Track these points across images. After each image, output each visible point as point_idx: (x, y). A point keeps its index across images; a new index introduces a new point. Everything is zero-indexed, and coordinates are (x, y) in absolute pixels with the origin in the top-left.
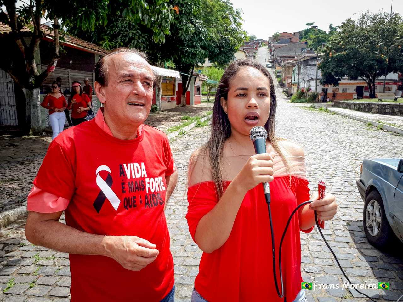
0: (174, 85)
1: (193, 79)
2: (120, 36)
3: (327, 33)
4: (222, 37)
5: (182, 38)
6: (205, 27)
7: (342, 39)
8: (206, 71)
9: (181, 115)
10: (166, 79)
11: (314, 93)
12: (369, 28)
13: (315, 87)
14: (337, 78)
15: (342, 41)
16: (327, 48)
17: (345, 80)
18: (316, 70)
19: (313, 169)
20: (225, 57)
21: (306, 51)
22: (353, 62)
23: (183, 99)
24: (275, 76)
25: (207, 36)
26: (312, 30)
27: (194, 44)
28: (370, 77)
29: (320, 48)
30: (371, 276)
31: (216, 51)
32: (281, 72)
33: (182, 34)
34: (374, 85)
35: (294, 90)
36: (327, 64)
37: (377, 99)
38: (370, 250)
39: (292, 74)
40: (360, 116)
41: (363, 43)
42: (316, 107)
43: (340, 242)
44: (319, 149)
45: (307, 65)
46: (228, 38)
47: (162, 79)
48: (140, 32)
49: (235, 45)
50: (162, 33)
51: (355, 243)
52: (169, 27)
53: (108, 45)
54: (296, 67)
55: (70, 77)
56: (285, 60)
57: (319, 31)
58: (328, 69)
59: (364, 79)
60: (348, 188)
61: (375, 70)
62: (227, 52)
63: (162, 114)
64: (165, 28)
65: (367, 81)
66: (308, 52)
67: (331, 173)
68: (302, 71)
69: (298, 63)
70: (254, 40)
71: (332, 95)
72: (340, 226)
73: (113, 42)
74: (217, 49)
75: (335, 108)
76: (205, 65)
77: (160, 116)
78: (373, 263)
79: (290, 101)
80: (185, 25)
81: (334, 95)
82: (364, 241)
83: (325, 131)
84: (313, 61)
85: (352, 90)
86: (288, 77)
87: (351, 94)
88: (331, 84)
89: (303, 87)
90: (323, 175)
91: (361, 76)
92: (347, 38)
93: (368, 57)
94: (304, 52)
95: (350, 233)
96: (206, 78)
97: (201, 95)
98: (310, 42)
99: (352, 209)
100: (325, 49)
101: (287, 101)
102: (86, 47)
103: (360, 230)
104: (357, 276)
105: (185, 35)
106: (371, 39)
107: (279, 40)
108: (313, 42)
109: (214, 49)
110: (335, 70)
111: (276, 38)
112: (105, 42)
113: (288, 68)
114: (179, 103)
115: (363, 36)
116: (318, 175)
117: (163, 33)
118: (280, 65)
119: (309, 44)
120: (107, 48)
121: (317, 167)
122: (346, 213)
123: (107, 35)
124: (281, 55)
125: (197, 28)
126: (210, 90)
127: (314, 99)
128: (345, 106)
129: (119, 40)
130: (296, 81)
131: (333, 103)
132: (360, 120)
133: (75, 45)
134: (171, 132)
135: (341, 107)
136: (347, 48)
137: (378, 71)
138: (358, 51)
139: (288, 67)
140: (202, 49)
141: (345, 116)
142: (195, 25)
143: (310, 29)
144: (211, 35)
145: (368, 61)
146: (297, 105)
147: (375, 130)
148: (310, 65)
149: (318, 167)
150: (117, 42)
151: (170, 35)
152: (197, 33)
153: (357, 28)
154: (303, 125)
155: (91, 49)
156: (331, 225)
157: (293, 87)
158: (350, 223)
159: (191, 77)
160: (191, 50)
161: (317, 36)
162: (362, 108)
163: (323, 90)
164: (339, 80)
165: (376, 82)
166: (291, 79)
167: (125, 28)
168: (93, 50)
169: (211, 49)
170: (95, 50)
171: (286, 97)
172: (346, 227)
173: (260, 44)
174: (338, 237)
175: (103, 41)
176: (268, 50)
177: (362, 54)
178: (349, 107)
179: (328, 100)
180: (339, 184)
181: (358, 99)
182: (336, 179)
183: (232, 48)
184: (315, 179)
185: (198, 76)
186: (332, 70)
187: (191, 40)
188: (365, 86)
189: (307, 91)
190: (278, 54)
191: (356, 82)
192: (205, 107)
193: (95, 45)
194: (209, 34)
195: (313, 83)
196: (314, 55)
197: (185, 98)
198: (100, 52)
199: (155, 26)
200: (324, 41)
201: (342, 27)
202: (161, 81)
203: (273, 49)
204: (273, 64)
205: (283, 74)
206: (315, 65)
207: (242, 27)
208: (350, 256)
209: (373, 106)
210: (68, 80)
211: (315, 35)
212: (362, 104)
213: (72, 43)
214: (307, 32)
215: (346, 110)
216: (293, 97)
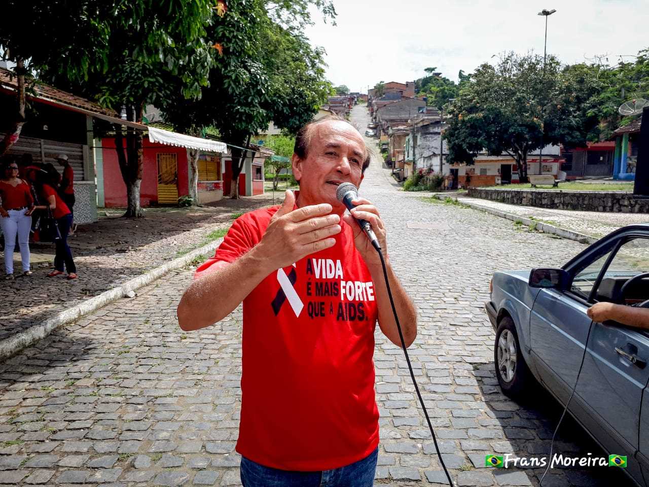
0: (219, 165)
1: (249, 154)
2: (129, 87)
3: (457, 83)
4: (293, 89)
5: (230, 90)
6: (265, 74)
7: (476, 95)
8: (271, 142)
9: (230, 212)
10: (205, 155)
11: (438, 177)
12: (515, 78)
13: (438, 167)
14: (471, 152)
15: (477, 97)
16: (455, 106)
17: (483, 156)
18: (440, 141)
19: (431, 290)
20: (299, 121)
21: (425, 111)
22: (493, 129)
23: (234, 186)
24: (379, 150)
25: (269, 88)
26: (433, 80)
27: (249, 100)
28: (520, 152)
29: (446, 106)
30: (501, 437)
31: (285, 111)
32: (387, 144)
33: (230, 85)
34: (525, 163)
35: (408, 172)
36: (456, 132)
37: (530, 185)
38: (503, 402)
39: (404, 147)
40: (505, 209)
41: (506, 100)
42: (441, 198)
43: (462, 394)
44: (441, 262)
45: (426, 134)
46: (303, 91)
47: (198, 154)
48: (161, 81)
49: (314, 102)
50: (196, 83)
51: (484, 394)
52: (208, 75)
53: (108, 101)
54: (410, 136)
55: (43, 153)
56: (394, 126)
57: (444, 81)
58: (457, 139)
59: (510, 155)
60: (479, 316)
61: (526, 140)
62: (303, 113)
63: (199, 210)
64: (201, 76)
65: (516, 157)
66: (429, 112)
67: (456, 295)
68: (419, 142)
69: (413, 129)
70: (345, 94)
71: (465, 179)
72: (463, 372)
73: (116, 96)
74: (287, 108)
75: (470, 199)
76: (268, 132)
77: (196, 214)
78: (506, 420)
79: (402, 188)
80: (234, 71)
81: (469, 179)
82: (495, 391)
83: (452, 234)
84: (435, 127)
85: (494, 170)
86: (398, 152)
87: (493, 177)
88: (462, 162)
89: (422, 166)
90: (445, 299)
91: (506, 150)
92: (484, 93)
93: (515, 121)
94: (422, 112)
95: (477, 380)
96: (271, 153)
97: (264, 180)
98: (432, 98)
99: (482, 347)
100: (452, 108)
101: (399, 188)
102: (70, 104)
103: (492, 375)
104: (482, 439)
105: (233, 86)
106: (518, 94)
107: (384, 94)
108: (436, 97)
109: (282, 108)
110: (467, 140)
111: (380, 91)
112: (104, 95)
113: (398, 138)
114: (226, 192)
115: (507, 90)
116: (437, 299)
117: (198, 83)
118: (386, 133)
119: (430, 100)
120: (107, 105)
121: (435, 288)
122: (474, 353)
123: (107, 84)
124: (387, 117)
125: (253, 76)
126: (278, 172)
127: (437, 185)
128: (484, 195)
129: (126, 93)
130: (411, 158)
131: (467, 191)
132: (505, 217)
133: (52, 101)
134: (213, 240)
135: (478, 198)
136: (483, 107)
137: (530, 143)
138: (500, 112)
139: (399, 136)
140: (261, 108)
141: (483, 210)
142: (249, 71)
143: (430, 78)
144: (277, 86)
145: (514, 128)
146: (412, 195)
147: (526, 231)
148: (431, 133)
149: (437, 288)
150: (124, 96)
151: (209, 87)
152: (254, 82)
153: (498, 77)
154: (420, 225)
155: (80, 107)
156: (451, 371)
157: (406, 167)
158: (479, 367)
159: (246, 151)
160: (245, 110)
161: (441, 88)
162: (508, 199)
163: (452, 171)
164: (476, 155)
165: (529, 158)
166: (403, 156)
167: (137, 73)
168: (84, 108)
169: (278, 108)
170: (87, 109)
171: (396, 182)
172: (473, 372)
173: (356, 100)
174: (461, 387)
175: (100, 95)
176: (367, 109)
177: (506, 116)
178: (489, 198)
179: (459, 187)
180: (466, 312)
181: (503, 184)
182: (462, 303)
183: (309, 106)
184: (431, 304)
185: (259, 149)
186: (463, 140)
187: (244, 94)
188: (514, 165)
189: (428, 173)
190: (382, 116)
191: (500, 158)
192: (270, 198)
193: (86, 100)
194: (272, 86)
195: (436, 161)
196: (437, 118)
197: (237, 185)
198: (96, 111)
199: (184, 73)
200: (452, 97)
201: (476, 75)
202: (197, 158)
203: (375, 108)
204: (375, 131)
205: (392, 147)
206: (439, 133)
207: (325, 75)
208: (474, 413)
209: (525, 195)
210: (41, 156)
211: (439, 87)
212: (508, 192)
213: (47, 97)
214: (426, 81)
215: (485, 201)
216: (406, 183)
